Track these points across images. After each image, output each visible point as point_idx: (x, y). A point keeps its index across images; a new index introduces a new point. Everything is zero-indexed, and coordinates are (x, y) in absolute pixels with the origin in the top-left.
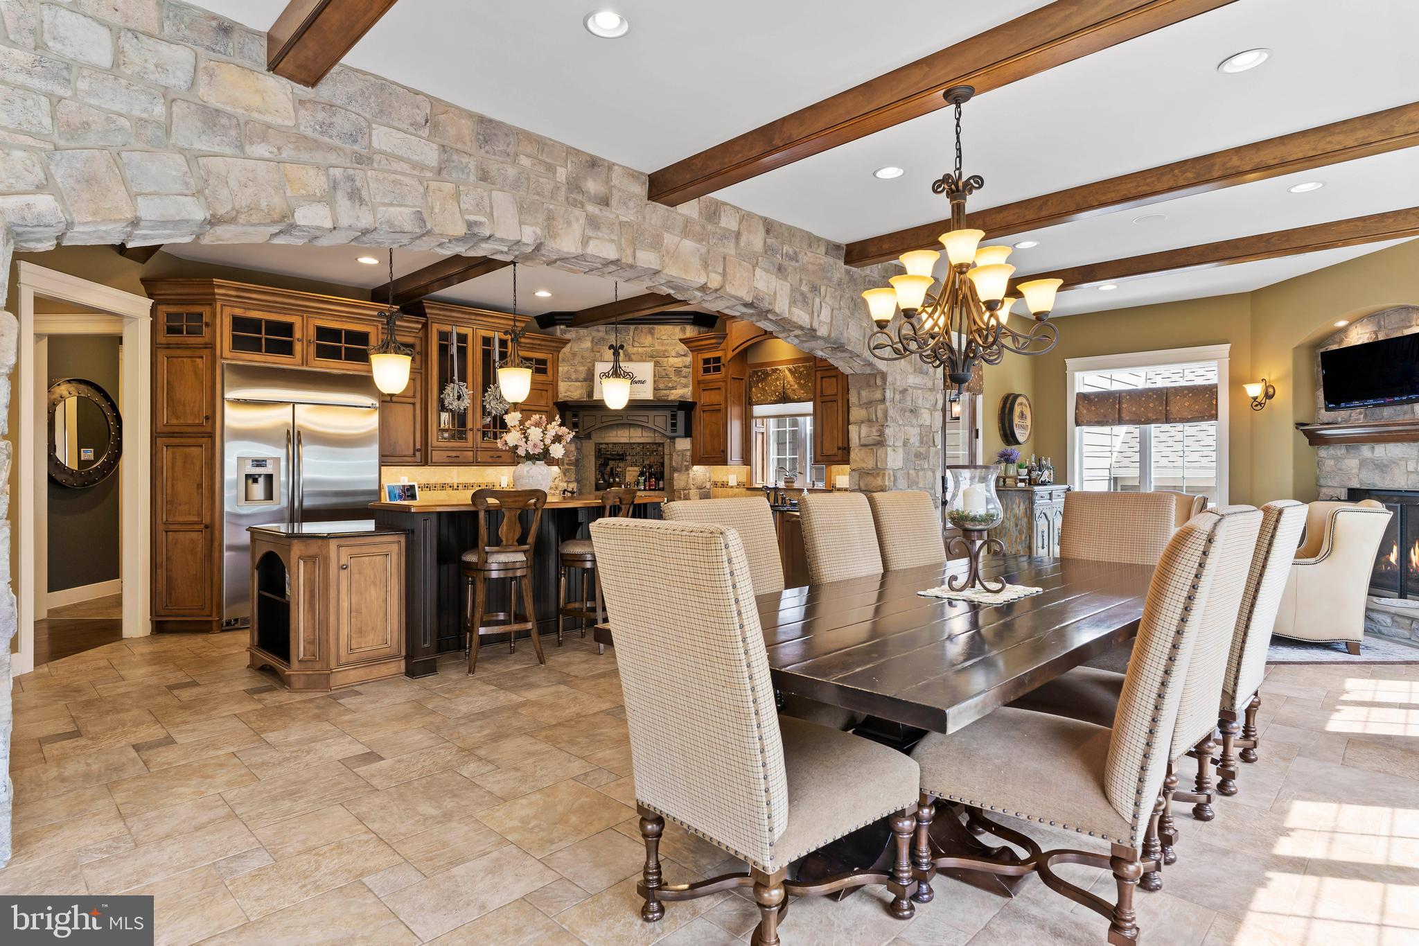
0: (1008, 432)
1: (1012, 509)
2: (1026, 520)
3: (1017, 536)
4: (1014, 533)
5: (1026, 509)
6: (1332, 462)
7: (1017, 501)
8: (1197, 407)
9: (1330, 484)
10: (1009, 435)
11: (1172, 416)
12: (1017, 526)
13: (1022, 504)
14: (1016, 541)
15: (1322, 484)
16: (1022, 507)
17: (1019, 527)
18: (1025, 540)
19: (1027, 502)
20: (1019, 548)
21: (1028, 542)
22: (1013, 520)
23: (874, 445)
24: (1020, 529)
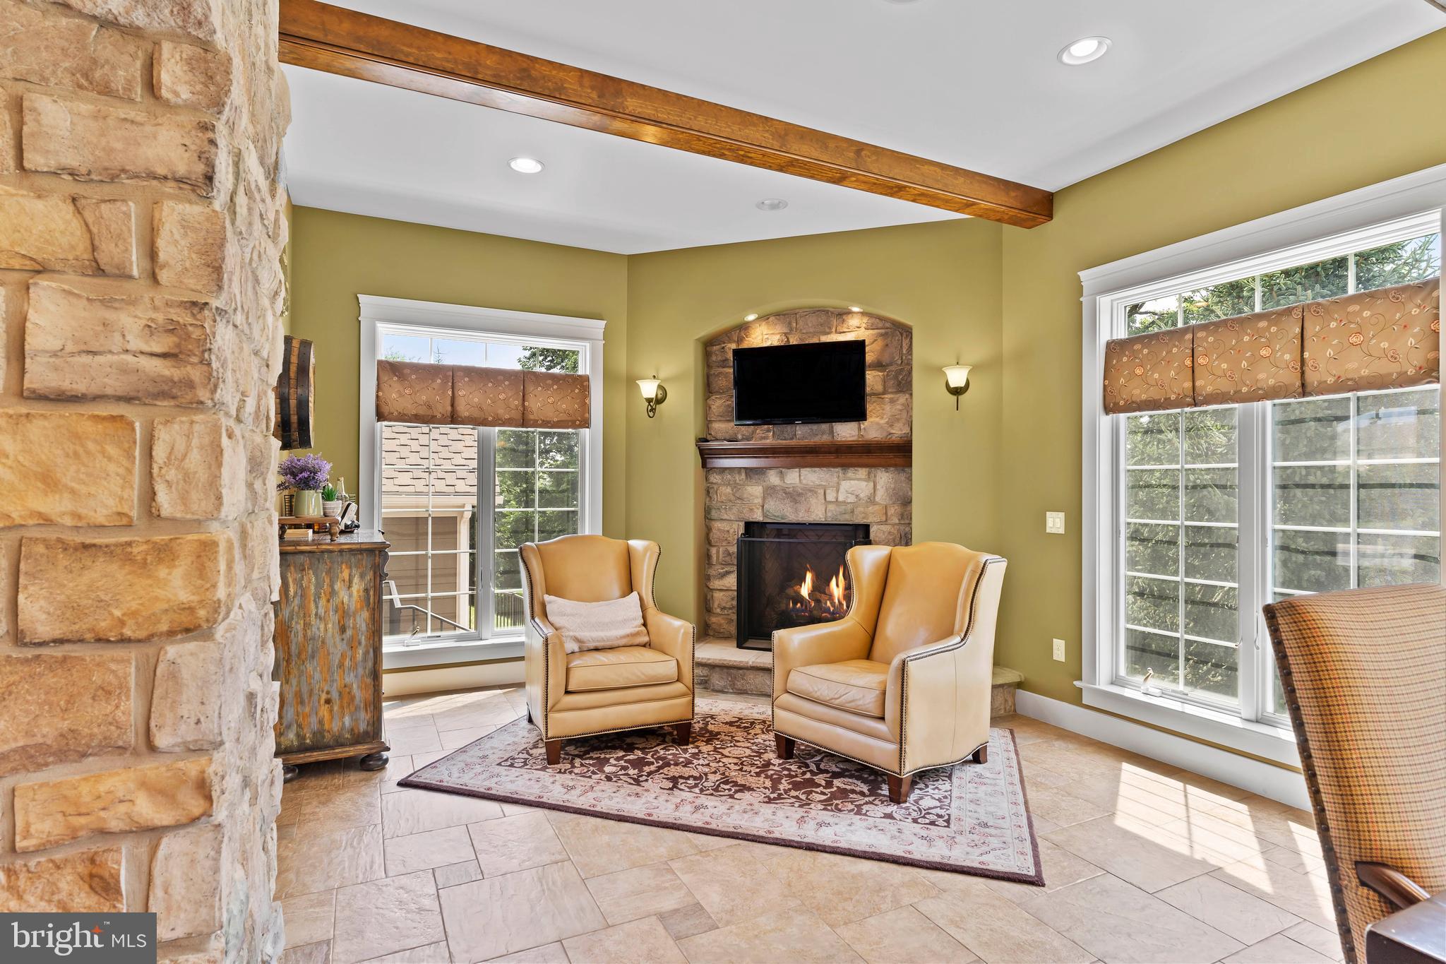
0: (294, 419)
1: (333, 593)
2: (365, 614)
3: (343, 656)
4: (337, 646)
5: (366, 590)
6: (729, 490)
7: (346, 574)
8: (564, 406)
9: (725, 517)
10: (294, 425)
11: (532, 417)
12: (343, 630)
13: (356, 580)
14: (341, 665)
15: (713, 517)
16: (358, 586)
17: (349, 633)
18: (365, 660)
19: (369, 576)
20: (350, 678)
21: (370, 664)
22: (334, 618)
23: (128, 399)
24: (352, 638)
